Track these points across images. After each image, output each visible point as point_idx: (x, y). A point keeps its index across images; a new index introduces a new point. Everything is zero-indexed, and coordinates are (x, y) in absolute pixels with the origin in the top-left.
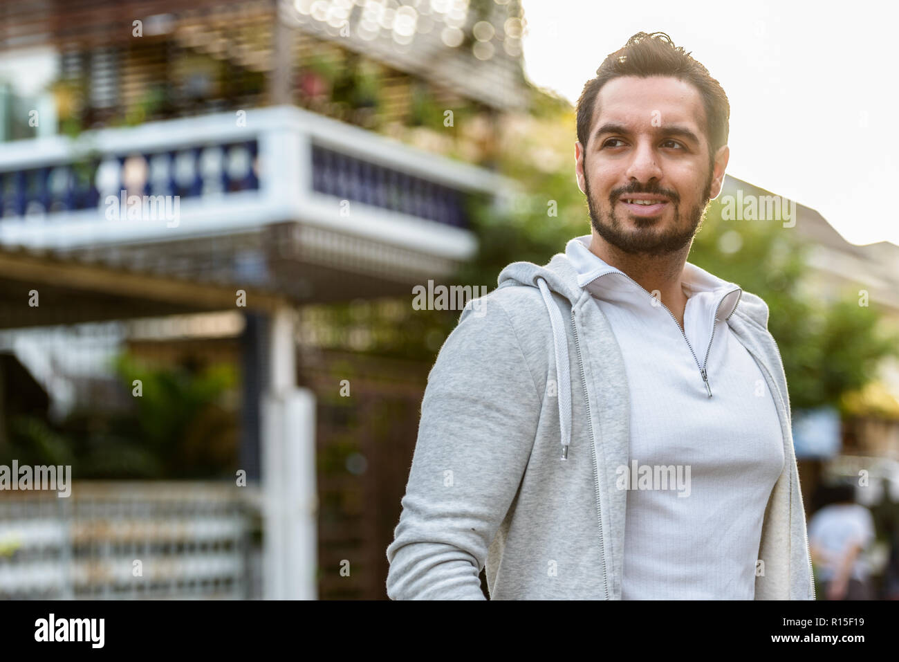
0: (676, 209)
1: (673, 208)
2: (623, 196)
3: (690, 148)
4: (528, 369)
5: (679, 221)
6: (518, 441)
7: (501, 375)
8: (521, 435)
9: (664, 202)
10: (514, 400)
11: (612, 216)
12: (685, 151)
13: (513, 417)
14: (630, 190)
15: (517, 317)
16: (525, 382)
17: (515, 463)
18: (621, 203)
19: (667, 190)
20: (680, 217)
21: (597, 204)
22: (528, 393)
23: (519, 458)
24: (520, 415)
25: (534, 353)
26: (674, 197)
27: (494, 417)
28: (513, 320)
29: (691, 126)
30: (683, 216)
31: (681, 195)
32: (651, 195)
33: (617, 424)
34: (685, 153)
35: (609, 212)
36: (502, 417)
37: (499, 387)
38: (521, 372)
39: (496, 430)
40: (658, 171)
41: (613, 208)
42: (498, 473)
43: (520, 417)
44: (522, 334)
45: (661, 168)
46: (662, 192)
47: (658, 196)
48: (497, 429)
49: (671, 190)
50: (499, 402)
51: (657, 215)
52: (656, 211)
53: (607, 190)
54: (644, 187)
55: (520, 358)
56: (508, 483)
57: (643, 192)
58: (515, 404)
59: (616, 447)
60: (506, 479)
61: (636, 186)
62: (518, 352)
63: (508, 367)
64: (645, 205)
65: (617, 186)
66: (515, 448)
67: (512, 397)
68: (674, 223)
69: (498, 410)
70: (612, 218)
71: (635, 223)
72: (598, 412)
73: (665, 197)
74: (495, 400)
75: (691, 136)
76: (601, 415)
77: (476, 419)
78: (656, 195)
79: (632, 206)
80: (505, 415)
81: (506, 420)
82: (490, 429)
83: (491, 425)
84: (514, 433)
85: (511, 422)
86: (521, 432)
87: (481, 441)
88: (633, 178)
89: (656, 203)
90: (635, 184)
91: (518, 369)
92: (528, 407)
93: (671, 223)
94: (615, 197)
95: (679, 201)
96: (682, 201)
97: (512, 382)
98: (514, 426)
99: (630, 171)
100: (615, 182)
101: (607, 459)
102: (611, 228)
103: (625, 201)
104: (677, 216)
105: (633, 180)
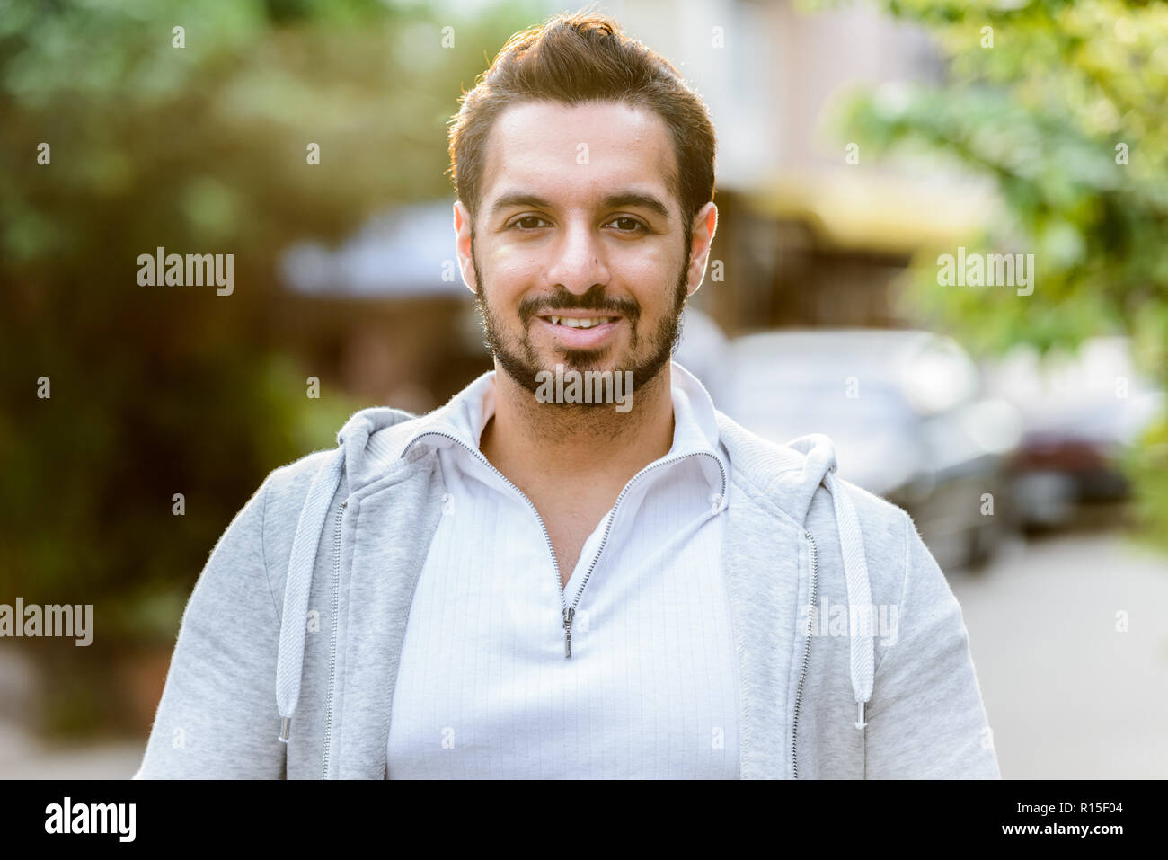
0: (634, 328)
1: (629, 327)
2: (542, 312)
3: (653, 225)
4: (268, 589)
5: (638, 349)
6: (252, 703)
7: (234, 595)
8: (257, 693)
9: (614, 320)
10: (247, 637)
11: (525, 342)
12: (644, 230)
13: (243, 664)
14: (555, 304)
15: (277, 502)
16: (261, 609)
17: (248, 737)
18: (541, 322)
19: (619, 300)
20: (639, 341)
21: (498, 322)
22: (264, 628)
23: (257, 729)
24: (252, 661)
25: (280, 564)
26: (632, 310)
27: (220, 662)
28: (269, 508)
29: (656, 189)
30: (645, 338)
31: (642, 305)
32: (592, 312)
33: (362, 697)
34: (646, 235)
35: (520, 336)
36: (231, 662)
37: (228, 614)
38: (255, 593)
39: (222, 683)
40: (603, 271)
41: (527, 329)
42: (219, 751)
43: (254, 666)
44: (272, 530)
45: (606, 265)
46: (610, 305)
47: (604, 312)
48: (224, 682)
49: (625, 299)
50: (227, 638)
51: (603, 345)
52: (601, 339)
53: (515, 300)
54: (579, 299)
55: (258, 569)
56: (238, 768)
57: (578, 307)
58: (249, 645)
59: (355, 734)
60: (233, 761)
61: (565, 299)
62: (257, 560)
63: (243, 583)
64: (581, 328)
65: (532, 296)
66: (248, 713)
67: (244, 632)
68: (631, 352)
69: (226, 651)
70: (526, 345)
71: (566, 359)
72: (344, 673)
73: (614, 313)
74: (223, 634)
75: (657, 207)
76: (346, 677)
77: (202, 663)
78: (600, 311)
79: (559, 329)
80: (235, 660)
81: (236, 668)
82: (215, 681)
83: (218, 675)
84: (246, 690)
85: (241, 671)
86: (256, 689)
87: (201, 698)
88: (559, 286)
89: (600, 324)
90: (564, 294)
91: (253, 589)
92: (265, 649)
93: (625, 353)
94: (527, 311)
95: (638, 315)
96: (643, 316)
97: (245, 608)
98: (244, 679)
99: (555, 274)
100: (528, 287)
101: (342, 752)
102: (524, 362)
103: (547, 319)
104: (634, 340)
105: (561, 288)
